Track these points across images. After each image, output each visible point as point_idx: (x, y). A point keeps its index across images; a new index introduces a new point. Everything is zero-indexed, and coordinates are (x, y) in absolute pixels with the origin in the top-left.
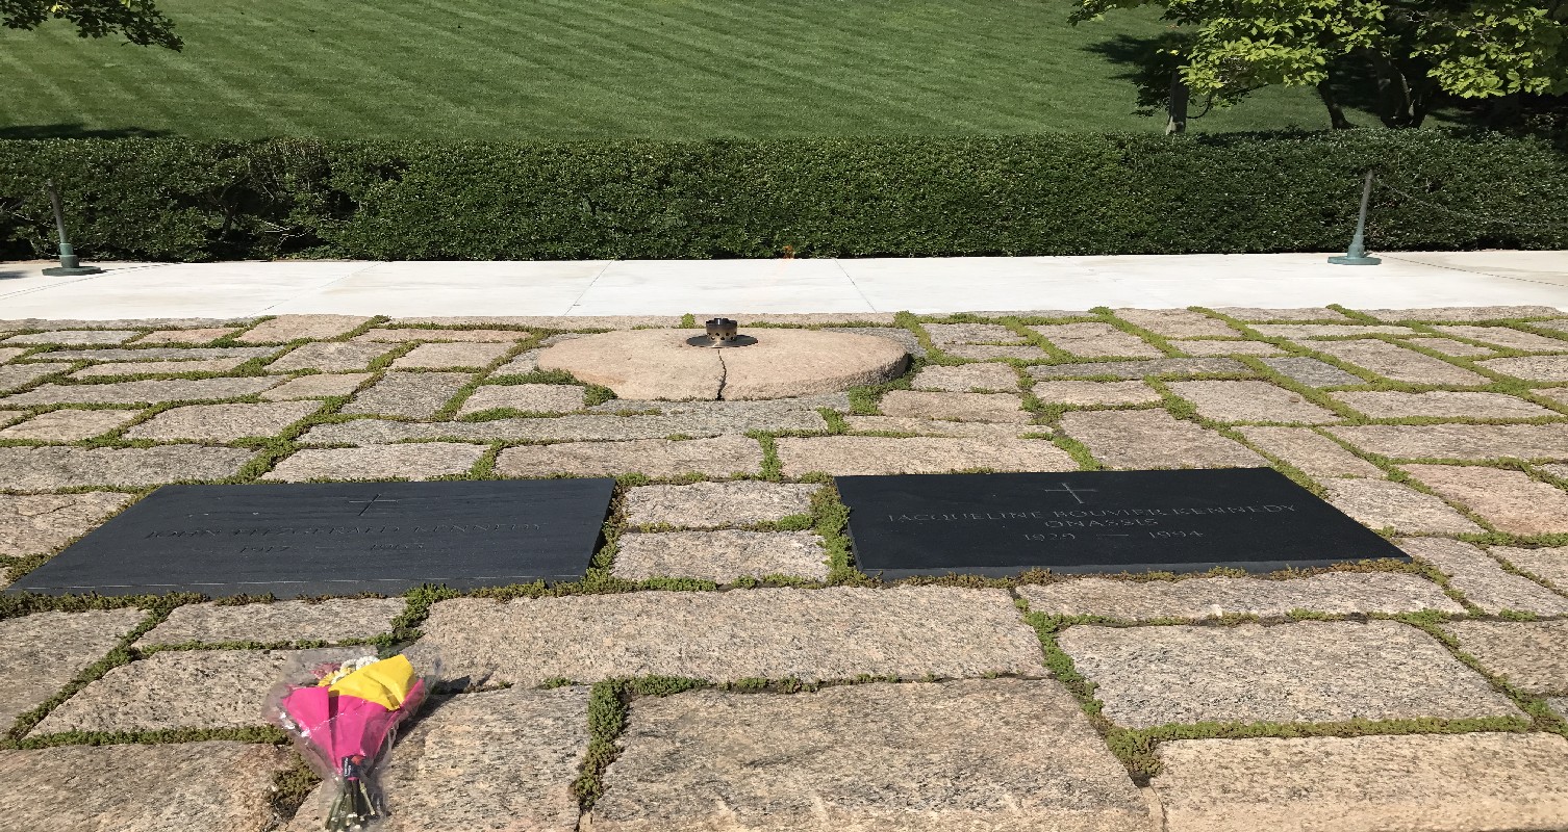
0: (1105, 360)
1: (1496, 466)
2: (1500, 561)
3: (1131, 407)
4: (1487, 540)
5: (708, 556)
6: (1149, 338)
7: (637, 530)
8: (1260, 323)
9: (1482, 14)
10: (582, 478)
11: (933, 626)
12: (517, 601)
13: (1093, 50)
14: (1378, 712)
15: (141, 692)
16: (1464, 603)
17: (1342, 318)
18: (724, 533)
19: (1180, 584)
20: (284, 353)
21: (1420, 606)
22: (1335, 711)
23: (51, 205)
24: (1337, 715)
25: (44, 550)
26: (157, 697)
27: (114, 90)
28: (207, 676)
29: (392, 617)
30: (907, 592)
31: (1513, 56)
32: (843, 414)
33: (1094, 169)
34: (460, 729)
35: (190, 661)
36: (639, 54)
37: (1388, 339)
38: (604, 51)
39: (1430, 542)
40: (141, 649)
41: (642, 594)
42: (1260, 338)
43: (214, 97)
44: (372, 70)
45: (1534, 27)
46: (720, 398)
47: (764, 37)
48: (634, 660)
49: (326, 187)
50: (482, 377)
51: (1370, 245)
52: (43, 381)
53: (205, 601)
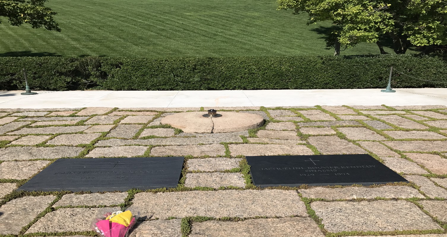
0: (320, 121)
1: (431, 153)
2: (434, 182)
3: (328, 135)
4: (430, 176)
5: (211, 180)
6: (332, 115)
7: (191, 172)
8: (362, 110)
9: (422, 23)
10: (175, 157)
11: (276, 201)
12: (158, 193)
13: (313, 31)
14: (402, 228)
15: (56, 220)
16: (424, 195)
17: (386, 109)
18: (215, 173)
19: (344, 189)
20: (90, 119)
21: (412, 196)
22: (390, 228)
23: (24, 75)
24: (390, 229)
25: (26, 178)
26: (60, 222)
27: (40, 42)
28: (74, 216)
29: (124, 198)
30: (268, 191)
31: (431, 35)
32: (247, 137)
33: (315, 65)
34: (145, 232)
35: (69, 211)
36: (186, 32)
37: (399, 115)
38: (176, 31)
39: (413, 177)
40: (55, 208)
41: (194, 191)
42: (362, 114)
43: (68, 44)
44: (112, 36)
45: (437, 27)
46: (212, 132)
47: (221, 27)
48: (192, 211)
49: (100, 70)
50: (145, 126)
51: (393, 86)
52: (23, 127)
53: (72, 193)
